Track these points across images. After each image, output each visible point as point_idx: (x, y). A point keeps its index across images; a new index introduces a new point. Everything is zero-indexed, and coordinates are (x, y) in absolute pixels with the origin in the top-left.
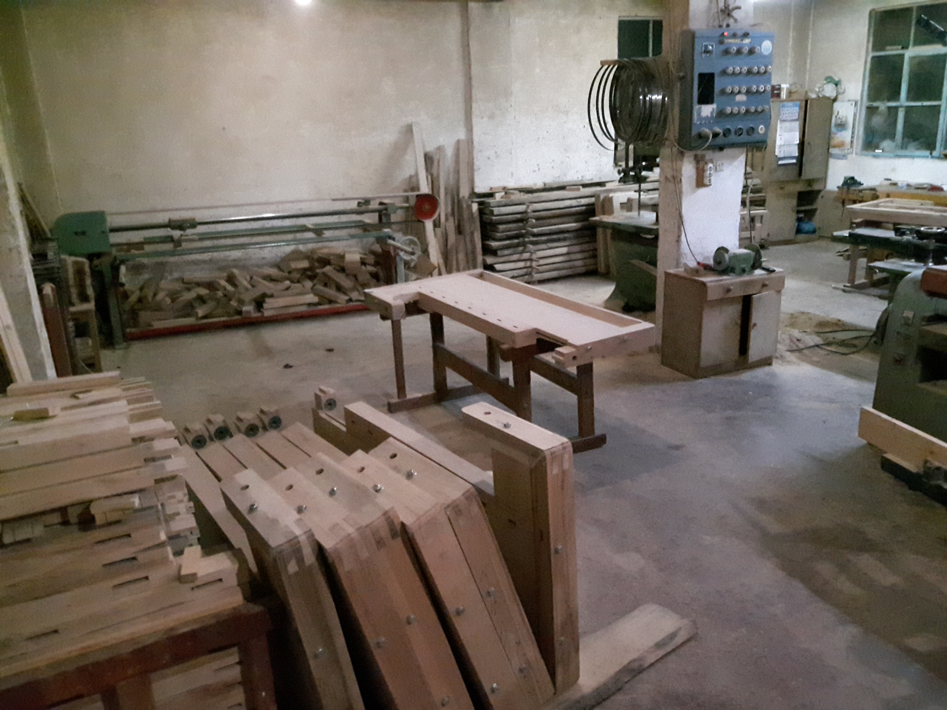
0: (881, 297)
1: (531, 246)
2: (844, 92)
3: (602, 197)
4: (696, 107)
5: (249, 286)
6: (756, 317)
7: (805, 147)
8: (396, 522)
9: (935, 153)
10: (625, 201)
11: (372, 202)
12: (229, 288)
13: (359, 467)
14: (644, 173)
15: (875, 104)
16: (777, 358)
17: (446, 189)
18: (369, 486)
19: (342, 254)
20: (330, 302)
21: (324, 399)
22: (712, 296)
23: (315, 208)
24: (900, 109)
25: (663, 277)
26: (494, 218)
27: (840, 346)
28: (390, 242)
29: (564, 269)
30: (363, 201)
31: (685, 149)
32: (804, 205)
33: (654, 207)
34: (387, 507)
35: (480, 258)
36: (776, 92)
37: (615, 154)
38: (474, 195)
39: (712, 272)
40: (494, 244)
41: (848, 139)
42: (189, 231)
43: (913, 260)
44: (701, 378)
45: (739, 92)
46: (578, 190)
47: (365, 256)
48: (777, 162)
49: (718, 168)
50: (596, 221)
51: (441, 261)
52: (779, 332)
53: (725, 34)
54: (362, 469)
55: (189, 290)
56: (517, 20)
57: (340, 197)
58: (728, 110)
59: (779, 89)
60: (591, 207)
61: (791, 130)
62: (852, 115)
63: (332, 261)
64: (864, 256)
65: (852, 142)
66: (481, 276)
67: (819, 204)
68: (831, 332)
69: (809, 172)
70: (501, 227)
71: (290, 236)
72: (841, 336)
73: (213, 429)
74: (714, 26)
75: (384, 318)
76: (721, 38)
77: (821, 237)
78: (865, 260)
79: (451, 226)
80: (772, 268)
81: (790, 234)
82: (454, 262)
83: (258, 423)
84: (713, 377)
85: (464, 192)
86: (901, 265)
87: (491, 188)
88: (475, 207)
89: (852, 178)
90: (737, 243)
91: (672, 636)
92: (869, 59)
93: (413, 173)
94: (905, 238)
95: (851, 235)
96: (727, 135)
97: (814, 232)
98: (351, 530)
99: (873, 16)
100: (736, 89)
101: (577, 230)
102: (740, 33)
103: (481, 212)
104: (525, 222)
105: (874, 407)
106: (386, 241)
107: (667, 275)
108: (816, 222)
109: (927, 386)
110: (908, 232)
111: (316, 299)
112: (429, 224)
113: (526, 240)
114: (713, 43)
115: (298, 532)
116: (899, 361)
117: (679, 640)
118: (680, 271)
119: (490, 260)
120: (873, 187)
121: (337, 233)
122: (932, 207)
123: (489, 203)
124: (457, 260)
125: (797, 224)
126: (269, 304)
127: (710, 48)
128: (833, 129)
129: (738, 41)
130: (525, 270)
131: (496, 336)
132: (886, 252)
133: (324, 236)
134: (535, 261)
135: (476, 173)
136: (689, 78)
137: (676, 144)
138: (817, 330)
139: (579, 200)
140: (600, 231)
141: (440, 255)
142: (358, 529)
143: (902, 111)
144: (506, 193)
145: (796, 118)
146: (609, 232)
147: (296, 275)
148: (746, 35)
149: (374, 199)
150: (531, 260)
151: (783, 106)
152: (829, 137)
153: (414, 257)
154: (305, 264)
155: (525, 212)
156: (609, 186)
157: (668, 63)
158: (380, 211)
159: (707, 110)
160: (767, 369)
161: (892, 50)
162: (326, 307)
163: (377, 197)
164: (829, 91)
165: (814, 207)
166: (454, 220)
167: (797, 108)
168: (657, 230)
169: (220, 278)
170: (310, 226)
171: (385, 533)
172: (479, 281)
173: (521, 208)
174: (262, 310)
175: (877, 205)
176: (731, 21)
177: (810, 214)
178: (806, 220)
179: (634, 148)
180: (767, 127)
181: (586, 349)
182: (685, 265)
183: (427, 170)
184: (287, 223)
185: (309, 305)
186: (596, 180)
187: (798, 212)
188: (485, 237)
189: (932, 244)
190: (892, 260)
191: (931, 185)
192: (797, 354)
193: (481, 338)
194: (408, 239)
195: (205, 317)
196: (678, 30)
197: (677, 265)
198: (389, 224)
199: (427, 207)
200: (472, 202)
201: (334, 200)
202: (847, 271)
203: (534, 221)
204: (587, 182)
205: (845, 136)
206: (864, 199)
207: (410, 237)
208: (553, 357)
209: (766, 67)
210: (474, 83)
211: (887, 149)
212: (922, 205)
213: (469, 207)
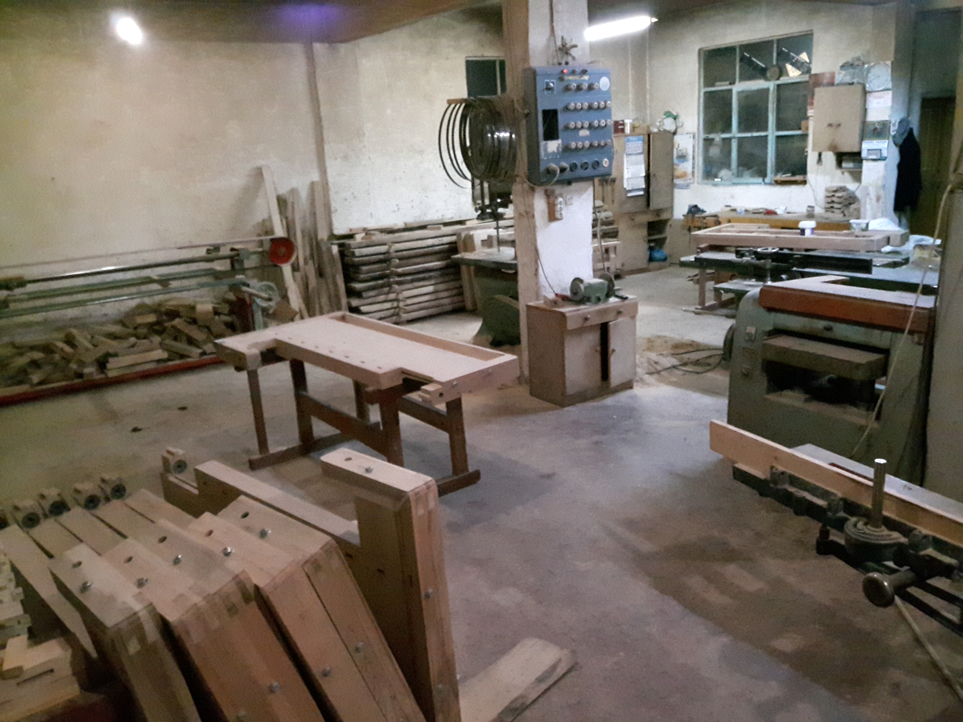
0: (728, 316)
1: (396, 287)
2: (682, 125)
3: (463, 235)
4: (542, 143)
5: (90, 346)
6: (614, 343)
7: (651, 178)
8: (248, 586)
9: (767, 180)
10: (485, 238)
11: (222, 249)
12: (68, 349)
13: (206, 530)
14: (500, 210)
15: (711, 136)
16: (637, 381)
17: (303, 232)
18: (218, 550)
19: (192, 304)
20: (182, 356)
21: (173, 461)
22: (571, 325)
23: (161, 257)
24: (733, 140)
25: (525, 309)
26: (357, 259)
27: (695, 365)
28: (245, 289)
29: (432, 307)
30: (212, 248)
31: (535, 184)
32: (654, 234)
33: (513, 243)
34: (237, 571)
35: (344, 301)
36: (620, 127)
37: (473, 193)
38: (333, 236)
39: (570, 303)
40: (358, 286)
41: (689, 170)
42: (18, 291)
43: (754, 280)
44: (569, 405)
45: (582, 127)
46: (439, 228)
47: (217, 306)
48: (626, 194)
49: (568, 202)
50: (458, 258)
51: (303, 307)
52: (637, 356)
53: (565, 71)
54: (210, 533)
55: (21, 354)
56: (364, 61)
57: (187, 244)
58: (573, 145)
59: (623, 124)
60: (454, 245)
61: (637, 163)
62: (691, 147)
63: (182, 314)
64: (712, 279)
65: (693, 172)
66: (343, 319)
67: (668, 232)
68: (686, 353)
69: (656, 202)
70: (364, 268)
71: (133, 290)
72: (695, 356)
73: (47, 505)
74: (553, 64)
75: (239, 369)
76: (561, 76)
77: (672, 264)
78: (712, 283)
79: (311, 270)
80: (626, 295)
81: (642, 262)
82: (317, 306)
83: (98, 493)
84: (578, 405)
85: (323, 235)
86: (744, 285)
87: (351, 230)
88: (335, 249)
89: (696, 206)
90: (591, 273)
91: (554, 667)
92: (702, 94)
93: (266, 216)
94: (745, 259)
95: (696, 259)
96: (574, 170)
97: (665, 259)
98: (197, 599)
99: (702, 54)
100: (579, 125)
101: (440, 269)
102: (578, 70)
103: (342, 254)
104: (388, 263)
105: (730, 422)
106: (240, 288)
107: (529, 307)
108: (666, 250)
109: (772, 397)
110: (747, 254)
111: (165, 355)
112: (287, 269)
113: (392, 280)
114: (554, 81)
115: (137, 607)
116: (747, 375)
117: (560, 671)
118: (540, 303)
119: (355, 302)
120: (715, 214)
121: (186, 283)
122: (770, 230)
123: (349, 244)
124: (320, 304)
125: (649, 253)
126: (112, 363)
127: (552, 85)
128: (676, 161)
129: (576, 78)
130: (392, 311)
131: (362, 381)
132: (730, 274)
133: (170, 286)
134: (403, 301)
135: (333, 215)
136: (533, 115)
137: (526, 181)
138: (672, 352)
139: (440, 239)
140: (464, 268)
141: (301, 301)
142: (204, 598)
143: (734, 142)
144: (366, 234)
145: (641, 151)
146: (472, 268)
147: (143, 331)
148: (584, 72)
149: (224, 245)
150: (397, 300)
151: (628, 141)
152: (672, 167)
153: (272, 303)
154: (151, 318)
155: (387, 252)
156: (469, 224)
157: (513, 101)
158: (231, 258)
159: (553, 146)
160: (628, 392)
161: (721, 86)
162: (178, 362)
163: (229, 243)
164: (669, 125)
165: (662, 236)
166: (314, 263)
167: (641, 142)
168: (516, 265)
169: (58, 340)
170: (156, 278)
171: (237, 599)
172: (342, 324)
173: (383, 249)
174: (105, 371)
175: (719, 231)
176: (570, 59)
177: (661, 243)
178: (657, 248)
179: (489, 186)
180: (611, 159)
181: (451, 385)
182: (545, 297)
183: (281, 213)
184: (130, 275)
185: (159, 361)
186: (457, 219)
187: (650, 241)
188: (348, 279)
189: (769, 264)
190: (735, 281)
191: (766, 209)
192: (656, 376)
193: (347, 382)
194: (264, 285)
195: (41, 383)
196: (520, 68)
197: (538, 297)
198: (243, 271)
199: (283, 250)
200: (332, 244)
201: (180, 248)
202: (697, 294)
203: (397, 261)
204: (448, 221)
205: (686, 167)
206: (709, 225)
207: (264, 283)
208: (420, 396)
209: (605, 102)
210: (325, 123)
211: (725, 178)
212: (759, 228)
213: (330, 250)
